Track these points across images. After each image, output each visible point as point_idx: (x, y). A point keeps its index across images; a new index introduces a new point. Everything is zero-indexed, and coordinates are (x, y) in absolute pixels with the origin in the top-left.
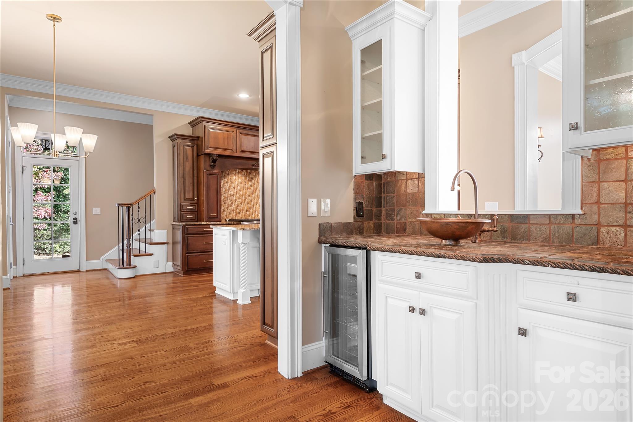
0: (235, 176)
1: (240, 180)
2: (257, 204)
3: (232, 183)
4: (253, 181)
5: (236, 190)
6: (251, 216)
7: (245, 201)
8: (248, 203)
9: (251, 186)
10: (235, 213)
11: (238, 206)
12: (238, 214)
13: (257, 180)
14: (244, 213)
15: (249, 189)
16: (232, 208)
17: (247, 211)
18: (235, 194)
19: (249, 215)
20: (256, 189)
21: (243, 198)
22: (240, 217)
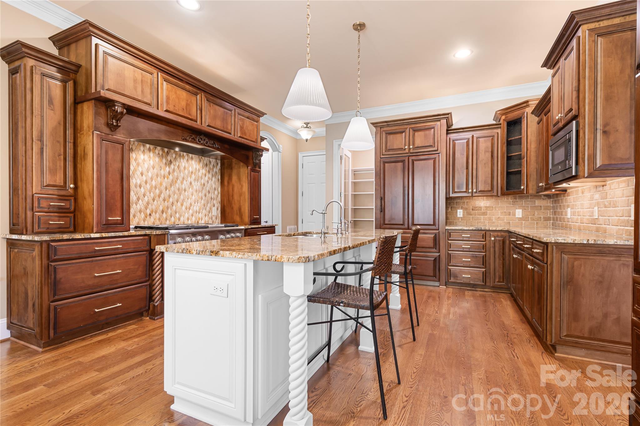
0: (144, 155)
1: (152, 162)
2: (177, 202)
3: (138, 164)
4: (172, 166)
5: (144, 178)
6: (169, 221)
7: (159, 196)
8: (164, 200)
9: (169, 173)
10: (143, 215)
11: (148, 203)
12: (148, 217)
13: (177, 165)
14: (158, 215)
15: (166, 178)
16: (138, 206)
17: (163, 212)
18: (143, 184)
19: (166, 219)
20: (177, 179)
21: (157, 191)
22: (152, 221)
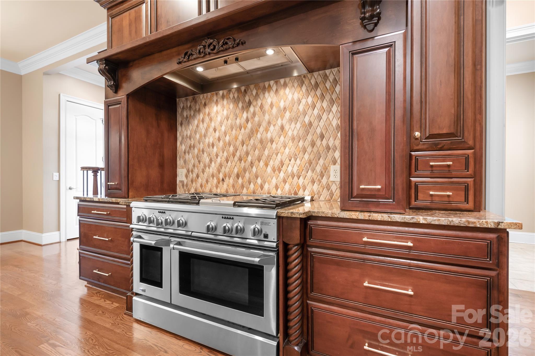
0: (217, 106)
1: (225, 112)
2: (259, 162)
3: (211, 120)
4: (252, 109)
5: (217, 134)
6: (247, 189)
7: (234, 155)
8: (240, 159)
9: (247, 120)
10: (215, 181)
11: (221, 165)
12: (221, 183)
13: (259, 104)
14: (231, 181)
15: (243, 129)
16: (211, 170)
17: (238, 176)
18: (216, 142)
19: (243, 186)
20: (259, 125)
21: (232, 149)
22: (225, 189)
